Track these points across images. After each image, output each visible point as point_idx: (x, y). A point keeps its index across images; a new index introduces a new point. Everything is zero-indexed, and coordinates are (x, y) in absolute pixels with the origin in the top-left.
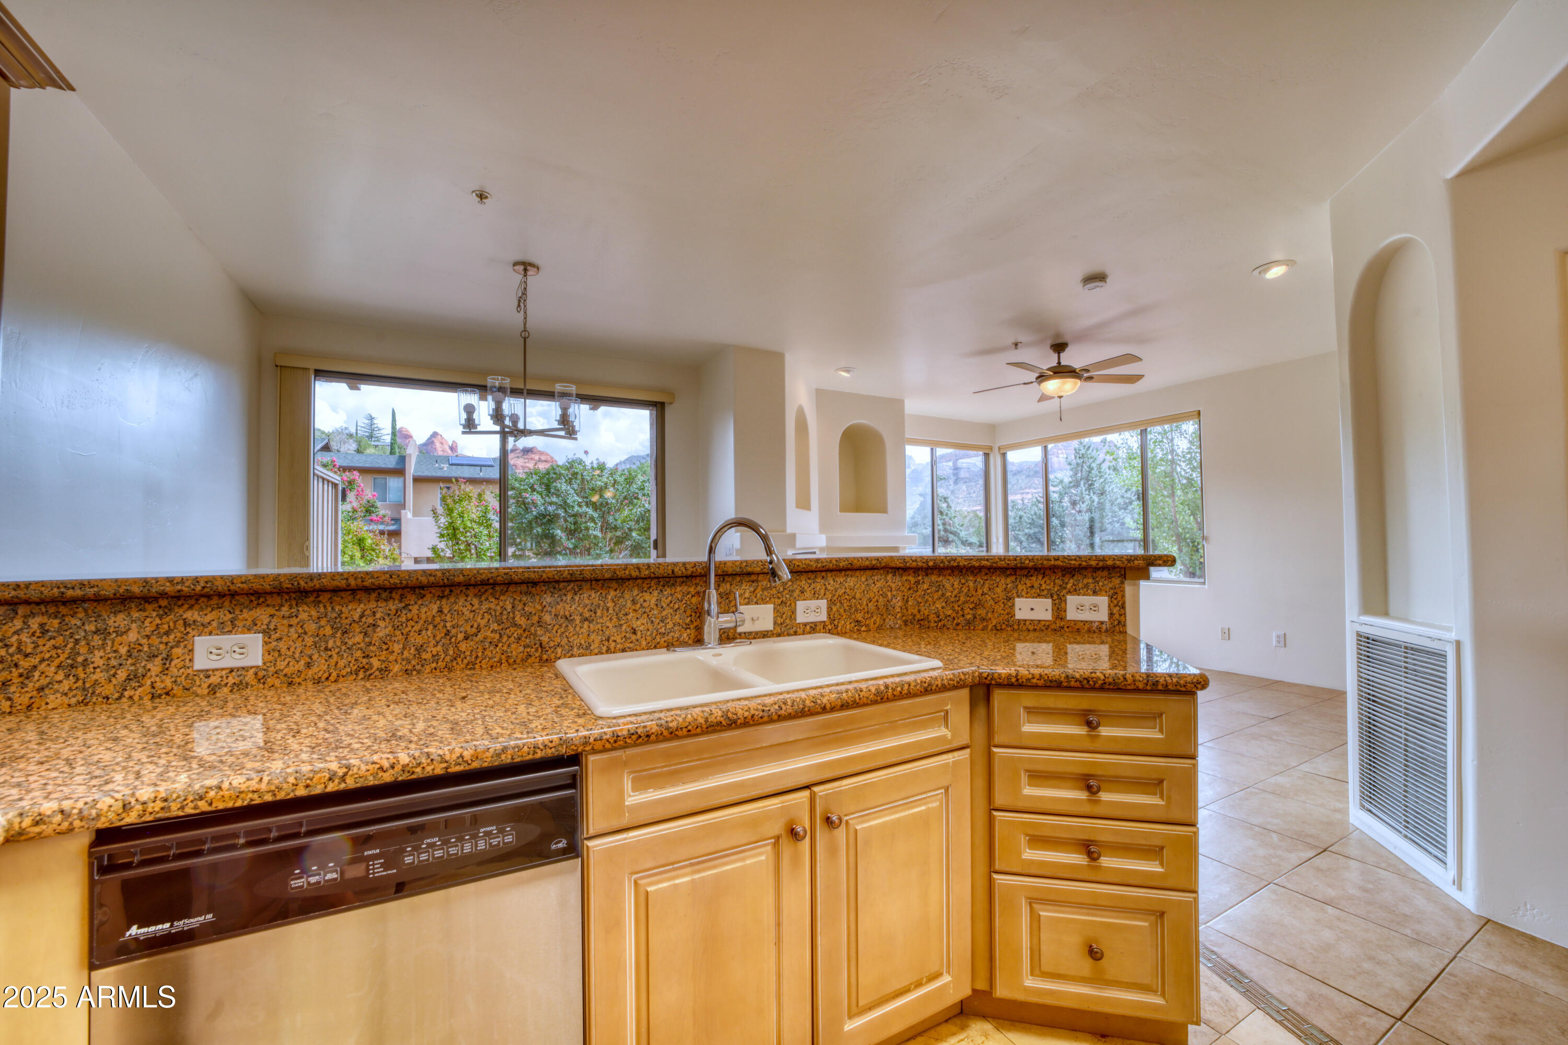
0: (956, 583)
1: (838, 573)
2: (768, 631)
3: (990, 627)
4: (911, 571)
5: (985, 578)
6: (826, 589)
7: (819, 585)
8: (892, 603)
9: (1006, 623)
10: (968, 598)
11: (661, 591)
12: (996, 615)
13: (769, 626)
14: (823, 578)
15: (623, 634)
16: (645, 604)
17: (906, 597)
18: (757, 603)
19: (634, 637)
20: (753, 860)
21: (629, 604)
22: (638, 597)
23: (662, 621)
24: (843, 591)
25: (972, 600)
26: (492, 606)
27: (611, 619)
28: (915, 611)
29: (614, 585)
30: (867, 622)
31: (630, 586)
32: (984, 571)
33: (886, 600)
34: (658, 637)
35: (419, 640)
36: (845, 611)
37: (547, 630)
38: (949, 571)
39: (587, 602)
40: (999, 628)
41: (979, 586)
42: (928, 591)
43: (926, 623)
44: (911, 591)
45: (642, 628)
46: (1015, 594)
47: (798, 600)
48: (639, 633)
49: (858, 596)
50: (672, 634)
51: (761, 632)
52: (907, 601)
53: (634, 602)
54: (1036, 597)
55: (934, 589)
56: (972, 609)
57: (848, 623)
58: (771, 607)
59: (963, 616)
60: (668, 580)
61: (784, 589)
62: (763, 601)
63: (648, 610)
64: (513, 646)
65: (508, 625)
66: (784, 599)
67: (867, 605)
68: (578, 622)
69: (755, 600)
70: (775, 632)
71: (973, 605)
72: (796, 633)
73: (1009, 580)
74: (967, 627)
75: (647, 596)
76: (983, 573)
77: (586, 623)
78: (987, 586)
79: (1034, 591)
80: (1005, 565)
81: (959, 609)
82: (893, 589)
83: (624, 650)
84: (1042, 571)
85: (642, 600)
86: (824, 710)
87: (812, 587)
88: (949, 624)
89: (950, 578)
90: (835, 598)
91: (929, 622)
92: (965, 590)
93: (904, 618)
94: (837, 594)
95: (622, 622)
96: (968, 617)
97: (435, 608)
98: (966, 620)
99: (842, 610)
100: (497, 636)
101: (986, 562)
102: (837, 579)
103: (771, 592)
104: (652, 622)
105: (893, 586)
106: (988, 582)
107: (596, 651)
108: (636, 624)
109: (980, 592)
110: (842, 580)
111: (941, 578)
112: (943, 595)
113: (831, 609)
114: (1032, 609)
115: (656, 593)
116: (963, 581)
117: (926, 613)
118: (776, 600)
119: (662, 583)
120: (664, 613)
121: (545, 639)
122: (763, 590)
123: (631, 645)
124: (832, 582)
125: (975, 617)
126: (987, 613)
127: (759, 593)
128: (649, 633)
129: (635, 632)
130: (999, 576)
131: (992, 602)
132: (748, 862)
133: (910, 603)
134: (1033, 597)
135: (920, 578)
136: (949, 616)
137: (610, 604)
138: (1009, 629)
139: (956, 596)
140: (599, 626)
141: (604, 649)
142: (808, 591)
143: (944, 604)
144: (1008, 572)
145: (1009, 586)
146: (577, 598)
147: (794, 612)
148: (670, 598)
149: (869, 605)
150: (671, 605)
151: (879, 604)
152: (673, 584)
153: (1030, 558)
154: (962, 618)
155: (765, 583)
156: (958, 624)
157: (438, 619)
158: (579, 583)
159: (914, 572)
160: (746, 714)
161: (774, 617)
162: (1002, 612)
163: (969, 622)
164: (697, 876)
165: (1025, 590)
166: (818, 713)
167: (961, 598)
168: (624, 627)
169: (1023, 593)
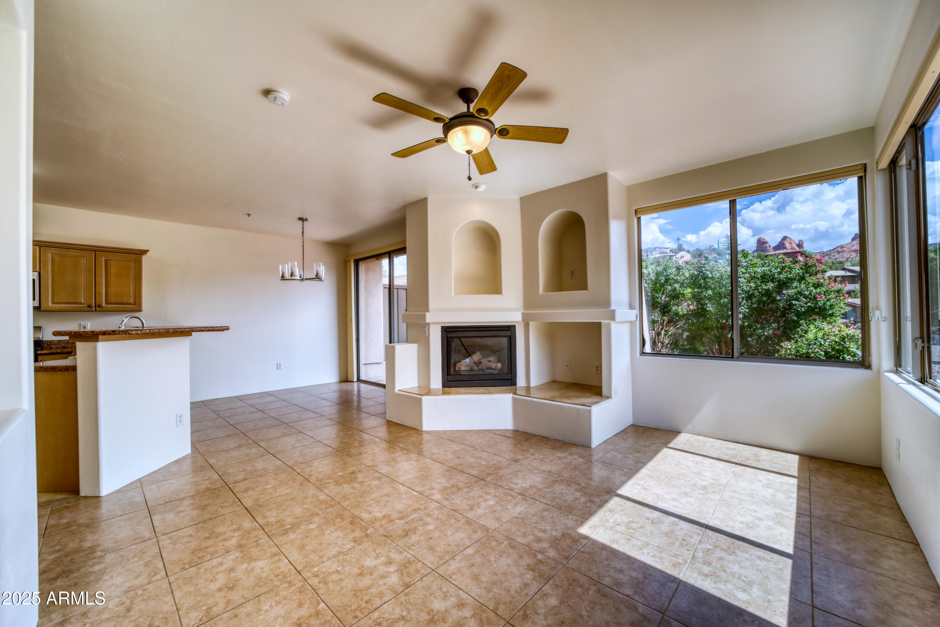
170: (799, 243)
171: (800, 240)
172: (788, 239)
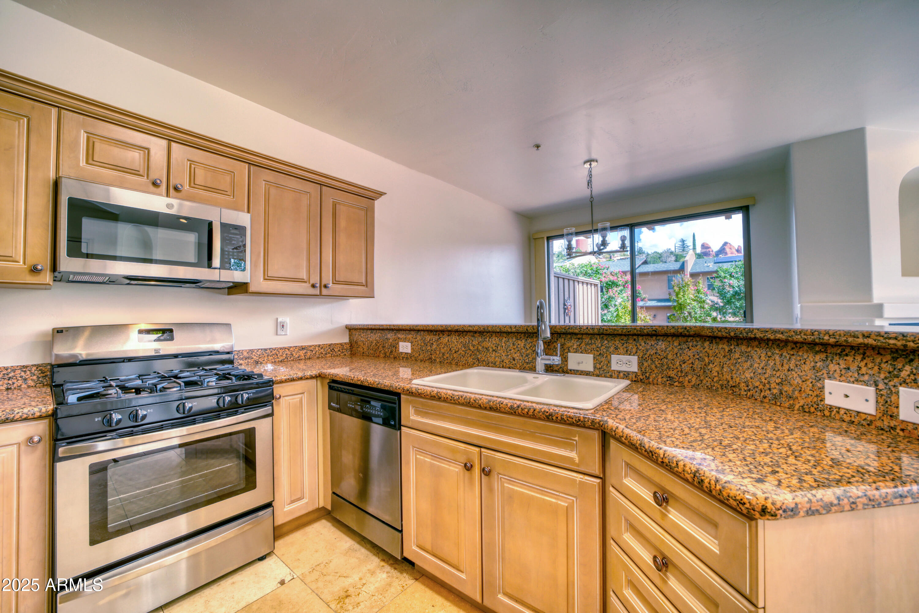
0: (763, 355)
1: (649, 338)
2: (590, 372)
3: (797, 407)
4: (725, 340)
5: (792, 353)
6: (637, 348)
7: (631, 345)
8: (709, 367)
9: (815, 406)
10: (774, 373)
11: (526, 340)
12: (803, 395)
13: (591, 369)
14: (635, 340)
15: (509, 360)
16: (519, 346)
17: (722, 364)
18: (581, 352)
19: (514, 362)
20: (453, 469)
21: (511, 345)
22: (515, 342)
23: (527, 356)
24: (654, 351)
25: (778, 374)
26: (462, 340)
27: (504, 352)
28: (729, 378)
29: (505, 335)
30: (681, 380)
31: (512, 336)
32: (790, 345)
33: (703, 363)
34: (525, 364)
35: (443, 351)
36: (656, 367)
37: (480, 353)
38: (756, 343)
39: (494, 342)
40: (807, 410)
41: (785, 361)
42: (739, 360)
43: (737, 390)
44: (725, 359)
45: (517, 358)
46: (825, 375)
47: (613, 354)
48: (516, 361)
49: (670, 357)
50: (532, 364)
51: (585, 371)
52: (723, 368)
53: (514, 344)
54: (853, 382)
55: (744, 358)
56: (778, 384)
57: (660, 377)
58: (591, 356)
59: (770, 389)
60: (529, 334)
61: (602, 345)
62: (586, 352)
63: (520, 349)
64: (469, 358)
65: (467, 349)
66: (602, 352)
67: (681, 365)
68: (491, 351)
69: (581, 350)
70: (595, 373)
71: (780, 380)
72: (611, 377)
73: (818, 357)
74: (773, 402)
75: (519, 342)
76: (789, 348)
77: (494, 352)
78: (793, 362)
79: (850, 374)
80: (802, 340)
81: (766, 381)
82: (710, 355)
83: (509, 368)
84: (861, 351)
85: (517, 344)
86: (480, 407)
87: (625, 345)
88: (757, 395)
89: (757, 349)
90: (646, 356)
91: (740, 389)
92: (771, 363)
93: (721, 382)
94: (648, 353)
95: (509, 354)
96: (775, 391)
97: (447, 339)
98: (772, 394)
99: (653, 366)
100: (464, 353)
101: (781, 336)
102: (648, 342)
103: (592, 347)
104: (522, 356)
105: (710, 352)
106: (794, 357)
107: (498, 366)
108: (515, 356)
109: (786, 367)
110: (653, 343)
111: (749, 349)
112: (751, 366)
113: (643, 364)
114: (847, 396)
115: (523, 341)
116: (769, 354)
117: (738, 380)
118: (596, 352)
119: (526, 336)
120: (528, 352)
121: (479, 357)
122: (586, 345)
123: (513, 366)
124: (643, 344)
125: (781, 393)
126: (793, 391)
127: (583, 345)
128: (520, 361)
129: (514, 360)
130: (807, 352)
131: (798, 380)
132: (451, 468)
133: (725, 370)
134: (849, 382)
135: (732, 347)
136: (757, 387)
137: (503, 344)
138: (819, 413)
139: (763, 368)
140: (499, 354)
141: (501, 365)
142: (621, 349)
143: (752, 375)
144: (817, 349)
145: (818, 364)
146: (490, 340)
147: (609, 362)
148: (531, 344)
149: (683, 366)
150: (531, 348)
151: (695, 366)
152: (532, 337)
153: (831, 333)
154: (768, 392)
155: (587, 340)
156: (765, 397)
157: (448, 344)
158: (491, 333)
159: (728, 342)
160: (445, 396)
161: (594, 364)
162: (810, 393)
163: (775, 397)
164: (432, 461)
165: (838, 371)
166: (475, 407)
167: (768, 371)
168: (509, 356)
169: (836, 375)
170: (738, 248)
171: (739, 246)
172: (729, 245)
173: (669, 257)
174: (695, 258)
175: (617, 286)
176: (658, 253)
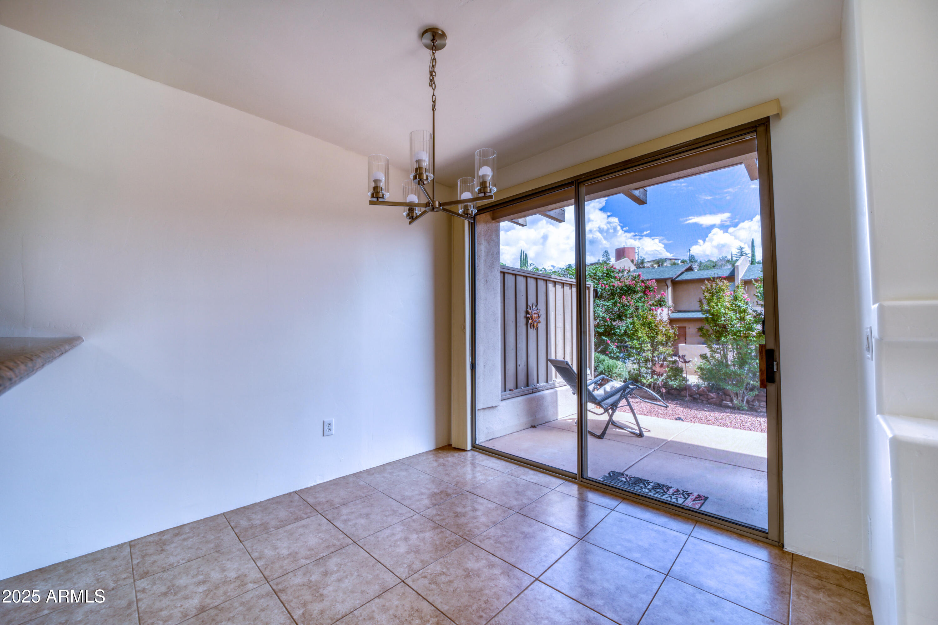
173: (724, 266)
174: (749, 264)
175: (635, 292)
176: (712, 262)
